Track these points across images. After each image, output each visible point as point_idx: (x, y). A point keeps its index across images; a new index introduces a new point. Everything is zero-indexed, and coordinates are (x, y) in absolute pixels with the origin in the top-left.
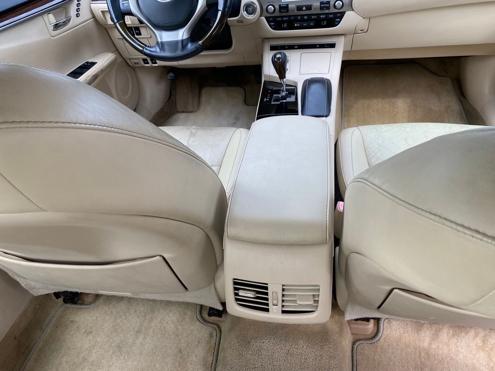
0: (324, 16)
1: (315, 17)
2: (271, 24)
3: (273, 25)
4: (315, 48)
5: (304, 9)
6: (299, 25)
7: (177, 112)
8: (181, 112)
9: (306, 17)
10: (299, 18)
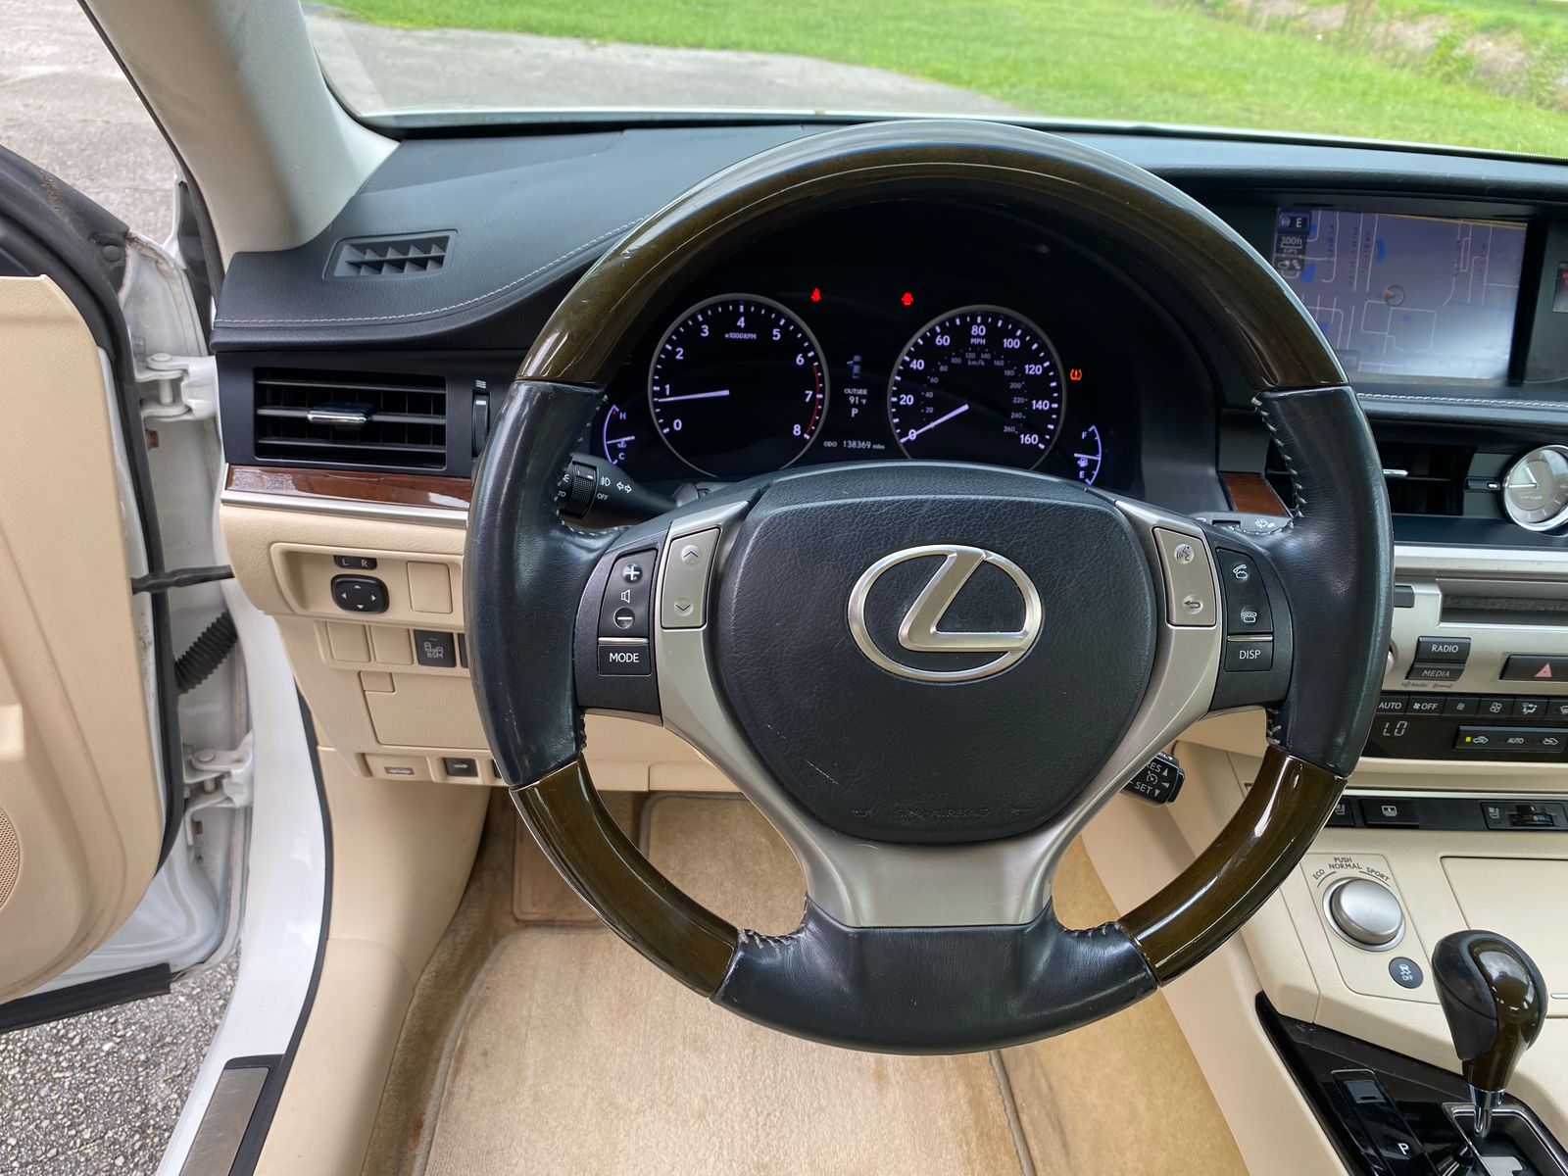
4: (1489, 826)
5: (1546, 672)
6: (1482, 739)
7: (517, 920)
8: (537, 924)
9: (1529, 708)
10: (1496, 708)
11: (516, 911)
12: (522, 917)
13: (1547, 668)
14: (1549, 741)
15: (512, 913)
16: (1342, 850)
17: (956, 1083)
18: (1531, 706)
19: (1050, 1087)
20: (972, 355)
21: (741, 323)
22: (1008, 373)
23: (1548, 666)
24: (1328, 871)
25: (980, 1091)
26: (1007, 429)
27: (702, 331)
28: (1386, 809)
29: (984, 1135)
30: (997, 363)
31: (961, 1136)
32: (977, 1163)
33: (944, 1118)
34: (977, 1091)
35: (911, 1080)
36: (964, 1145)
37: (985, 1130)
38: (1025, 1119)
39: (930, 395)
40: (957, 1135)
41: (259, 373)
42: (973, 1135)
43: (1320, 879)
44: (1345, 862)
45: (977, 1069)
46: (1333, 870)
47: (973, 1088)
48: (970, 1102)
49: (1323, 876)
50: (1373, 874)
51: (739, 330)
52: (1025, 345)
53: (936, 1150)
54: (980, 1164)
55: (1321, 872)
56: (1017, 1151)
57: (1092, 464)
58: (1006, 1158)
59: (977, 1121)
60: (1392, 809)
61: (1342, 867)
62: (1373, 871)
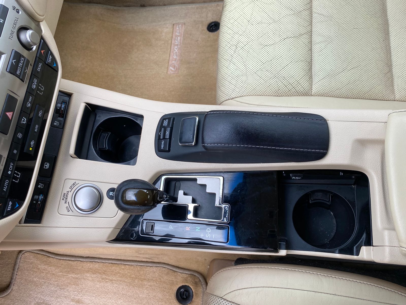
0: (35, 81)
1: (30, 100)
2: (9, 208)
3: (13, 206)
6: (32, 143)
9: (24, 121)
10: (19, 135)
16: (59, 196)
18: (23, 119)
23: (7, 113)
24: (67, 205)
25: (90, 269)
28: (45, 167)
29: (105, 272)
31: (103, 280)
32: (113, 278)
33: (97, 284)
34: (90, 270)
35: (82, 291)
36: (107, 281)
37: (103, 272)
40: (103, 282)
42: (104, 276)
43: (70, 209)
44: (65, 197)
45: (82, 267)
46: (67, 203)
47: (89, 271)
48: (94, 274)
49: (69, 208)
50: (72, 187)
53: (106, 290)
54: (114, 277)
55: (67, 208)
56: (112, 263)
58: (113, 268)
59: (100, 273)
60: (46, 164)
61: (67, 198)
62: (71, 187)
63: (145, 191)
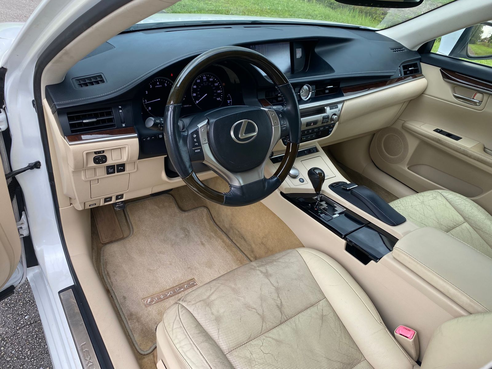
0: (323, 128)
1: (317, 130)
4: (306, 154)
5: (312, 124)
6: (305, 138)
7: (103, 244)
8: (108, 243)
10: (306, 132)
11: (102, 242)
12: (103, 243)
13: (312, 123)
14: (314, 136)
15: (101, 243)
17: (218, 240)
18: (311, 131)
19: (239, 232)
20: (205, 83)
21: (158, 83)
22: (212, 86)
26: (214, 98)
27: (150, 86)
29: (228, 246)
30: (210, 84)
33: (219, 246)
35: (209, 242)
38: (234, 241)
39: (198, 93)
41: (68, 114)
42: (226, 247)
47: (222, 239)
51: (158, 85)
52: (214, 79)
53: (220, 252)
57: (230, 102)
59: (225, 244)
63: (323, 175)
